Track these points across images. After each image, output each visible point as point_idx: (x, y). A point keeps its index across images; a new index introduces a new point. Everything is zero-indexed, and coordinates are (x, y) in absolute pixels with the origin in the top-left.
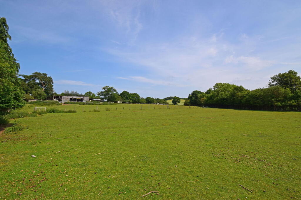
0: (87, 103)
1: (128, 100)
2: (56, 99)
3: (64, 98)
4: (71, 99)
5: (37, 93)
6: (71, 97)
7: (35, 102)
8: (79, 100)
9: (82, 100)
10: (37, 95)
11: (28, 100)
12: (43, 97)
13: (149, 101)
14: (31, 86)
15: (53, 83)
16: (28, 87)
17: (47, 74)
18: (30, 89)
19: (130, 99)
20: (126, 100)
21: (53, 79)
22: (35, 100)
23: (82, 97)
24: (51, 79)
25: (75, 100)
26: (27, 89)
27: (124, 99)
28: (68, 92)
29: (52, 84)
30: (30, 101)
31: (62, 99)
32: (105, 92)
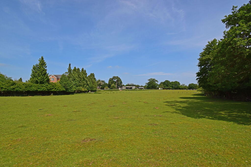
0: (134, 90)
1: (168, 87)
4: (126, 88)
6: (126, 87)
7: (108, 90)
8: (130, 88)
9: (131, 88)
19: (170, 86)
23: (131, 87)
25: (128, 88)
27: (165, 86)
28: (129, 84)
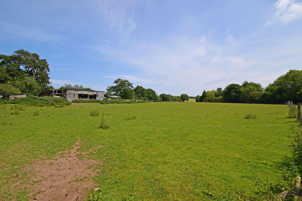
1: (144, 97)
2: (57, 95)
3: (69, 94)
4: (80, 96)
5: (24, 84)
6: (80, 92)
9: (94, 96)
10: (24, 87)
11: (8, 96)
12: (35, 91)
13: (165, 98)
14: (12, 73)
15: (48, 70)
16: (7, 74)
17: (38, 55)
18: (10, 78)
19: (146, 96)
20: (142, 97)
21: (48, 63)
22: (24, 96)
23: (95, 93)
24: (46, 63)
25: (86, 96)
26: (6, 78)
29: (48, 72)
30: (12, 97)
31: (66, 95)
32: (117, 86)
